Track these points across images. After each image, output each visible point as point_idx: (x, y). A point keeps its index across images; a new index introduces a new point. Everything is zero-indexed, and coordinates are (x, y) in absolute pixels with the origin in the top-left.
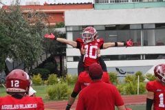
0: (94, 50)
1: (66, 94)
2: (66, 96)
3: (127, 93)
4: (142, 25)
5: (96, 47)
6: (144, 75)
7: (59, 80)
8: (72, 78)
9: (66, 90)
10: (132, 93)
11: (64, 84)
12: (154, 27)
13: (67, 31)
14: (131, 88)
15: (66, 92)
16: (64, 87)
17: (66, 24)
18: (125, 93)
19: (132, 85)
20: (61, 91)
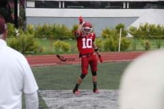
0: (90, 42)
1: (32, 47)
2: (32, 50)
3: (106, 50)
5: (91, 40)
6: (127, 29)
7: (17, 31)
8: (34, 29)
9: (33, 42)
10: (112, 50)
14: (111, 43)
15: (32, 45)
16: (30, 39)
18: (103, 50)
19: (112, 40)
20: (26, 44)
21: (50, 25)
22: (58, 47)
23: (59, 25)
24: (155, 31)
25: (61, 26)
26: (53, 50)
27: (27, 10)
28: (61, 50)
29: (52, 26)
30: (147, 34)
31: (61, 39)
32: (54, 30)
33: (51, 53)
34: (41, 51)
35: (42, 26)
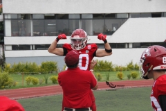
1: (6, 83)
2: (7, 85)
4: (81, 15)
8: (11, 67)
9: (7, 79)
11: (5, 73)
12: (92, 17)
13: (4, 19)
15: (7, 81)
16: (5, 76)
17: (4, 12)
20: (2, 81)
21: (23, 63)
22: (28, 81)
23: (30, 63)
24: (103, 65)
25: (32, 64)
26: (25, 84)
27: (6, 52)
28: (31, 84)
29: (25, 64)
30: (98, 67)
31: (33, 74)
32: (26, 67)
33: (23, 87)
34: (14, 86)
35: (17, 64)
